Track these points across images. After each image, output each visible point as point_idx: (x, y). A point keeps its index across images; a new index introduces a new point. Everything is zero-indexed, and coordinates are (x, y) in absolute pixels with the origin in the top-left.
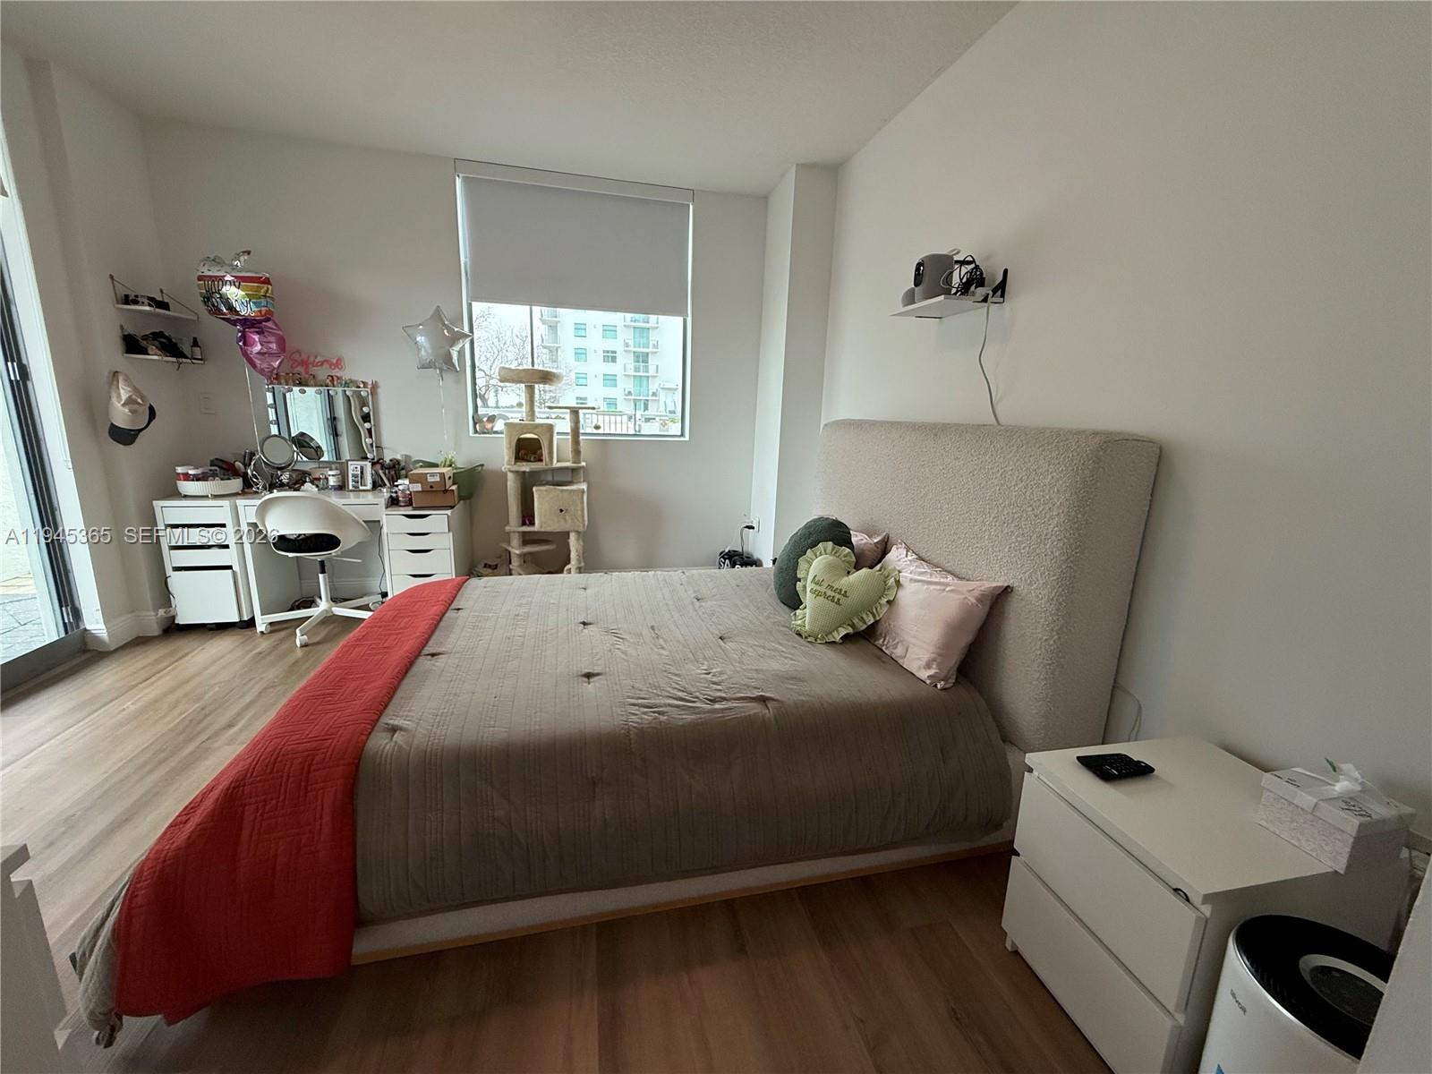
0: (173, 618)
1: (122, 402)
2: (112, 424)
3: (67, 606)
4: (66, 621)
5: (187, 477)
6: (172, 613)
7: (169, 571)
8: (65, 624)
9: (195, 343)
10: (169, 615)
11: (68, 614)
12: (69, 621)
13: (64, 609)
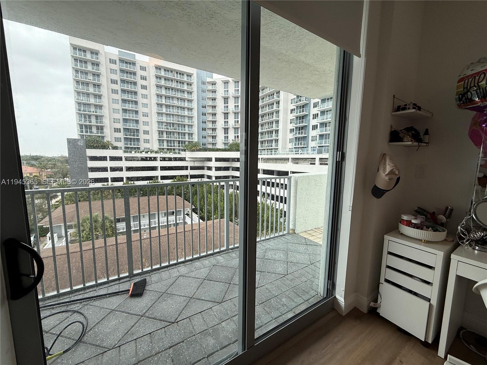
0: (376, 308)
1: (387, 173)
2: (375, 185)
3: (330, 280)
4: (329, 288)
5: (409, 224)
6: (377, 306)
7: (382, 280)
8: (328, 289)
9: (427, 132)
10: (375, 307)
11: (330, 284)
12: (330, 289)
13: (329, 281)
